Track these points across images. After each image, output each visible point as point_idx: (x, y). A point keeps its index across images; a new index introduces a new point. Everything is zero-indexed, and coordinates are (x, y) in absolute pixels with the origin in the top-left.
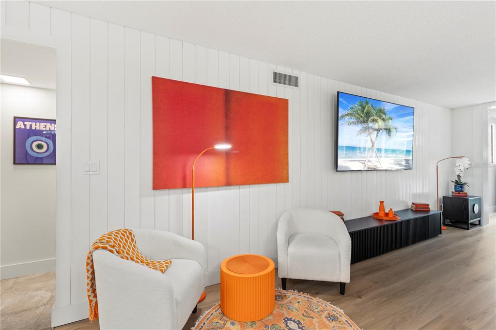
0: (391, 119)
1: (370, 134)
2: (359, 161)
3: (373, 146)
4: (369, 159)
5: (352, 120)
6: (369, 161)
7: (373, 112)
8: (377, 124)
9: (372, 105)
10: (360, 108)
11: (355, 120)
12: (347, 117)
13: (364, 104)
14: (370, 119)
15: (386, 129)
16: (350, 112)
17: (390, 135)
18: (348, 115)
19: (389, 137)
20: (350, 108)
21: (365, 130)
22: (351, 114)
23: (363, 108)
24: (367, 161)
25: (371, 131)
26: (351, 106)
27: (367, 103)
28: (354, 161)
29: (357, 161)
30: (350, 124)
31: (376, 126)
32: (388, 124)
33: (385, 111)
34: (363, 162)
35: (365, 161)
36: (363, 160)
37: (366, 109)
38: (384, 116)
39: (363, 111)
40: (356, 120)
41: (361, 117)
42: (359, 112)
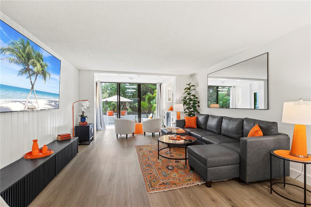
0: (47, 66)
1: (30, 76)
2: (20, 102)
3: (32, 88)
4: (30, 100)
5: (13, 57)
6: (29, 102)
7: (34, 55)
8: (36, 68)
9: (32, 47)
10: (22, 46)
11: (16, 58)
12: (8, 53)
13: (26, 44)
14: (30, 61)
15: (43, 73)
16: (11, 47)
17: (45, 80)
18: (9, 50)
19: (44, 81)
20: (12, 43)
21: (26, 71)
22: (13, 51)
23: (25, 48)
24: (27, 102)
25: (31, 73)
26: (12, 41)
27: (28, 44)
28: (16, 102)
29: (18, 101)
30: (11, 61)
31: (35, 69)
32: (44, 69)
33: (43, 57)
34: (24, 103)
35: (26, 102)
36: (24, 101)
37: (27, 50)
38: (41, 62)
39: (24, 51)
40: (18, 58)
41: (22, 56)
42: (20, 50)
